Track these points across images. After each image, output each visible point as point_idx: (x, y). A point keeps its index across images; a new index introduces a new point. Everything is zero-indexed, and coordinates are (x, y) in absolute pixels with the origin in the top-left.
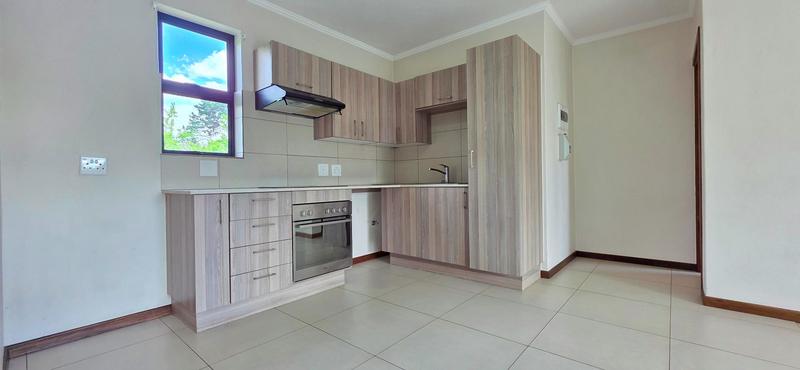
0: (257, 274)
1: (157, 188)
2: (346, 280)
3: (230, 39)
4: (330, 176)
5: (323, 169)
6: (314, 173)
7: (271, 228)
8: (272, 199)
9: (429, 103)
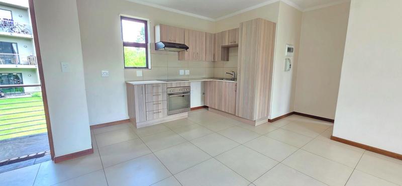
0: (155, 112)
1: (123, 80)
2: (188, 116)
3: (146, 22)
4: (184, 75)
5: (182, 72)
6: (178, 74)
7: (159, 96)
8: (160, 86)
9: (227, 44)
